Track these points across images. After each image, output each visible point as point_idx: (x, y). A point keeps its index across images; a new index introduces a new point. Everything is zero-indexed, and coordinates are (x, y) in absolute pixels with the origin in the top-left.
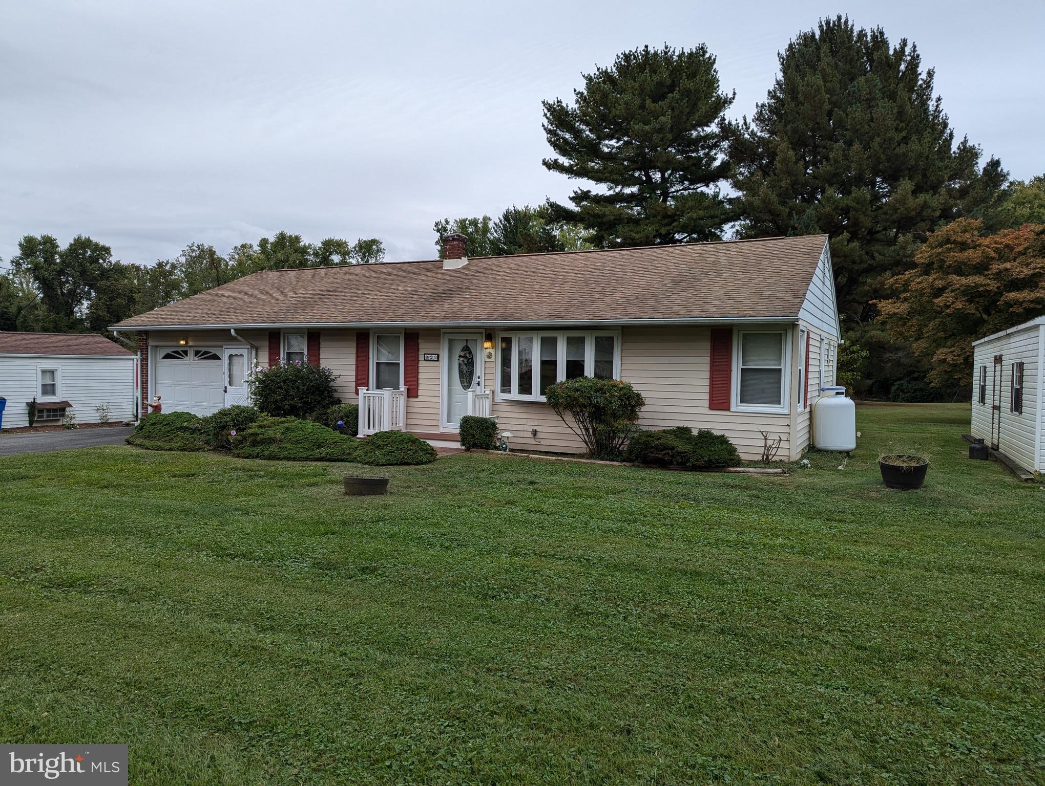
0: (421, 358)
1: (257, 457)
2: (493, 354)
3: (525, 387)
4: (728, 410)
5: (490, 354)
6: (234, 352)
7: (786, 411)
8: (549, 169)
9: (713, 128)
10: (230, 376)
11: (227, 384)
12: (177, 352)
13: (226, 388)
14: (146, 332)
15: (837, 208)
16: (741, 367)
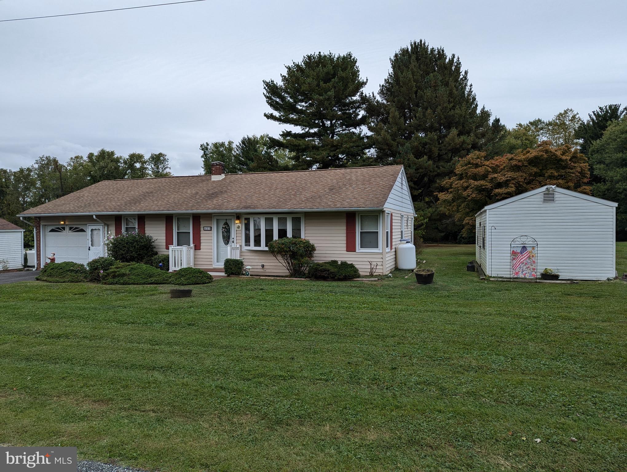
0: (202, 229)
1: (116, 284)
2: (240, 226)
3: (257, 242)
4: (355, 251)
5: (239, 226)
6: (94, 228)
7: (381, 252)
8: (268, 119)
9: (357, 98)
10: (92, 241)
11: (90, 246)
12: (58, 228)
13: (89, 247)
14: (40, 218)
15: (421, 143)
16: (360, 231)
